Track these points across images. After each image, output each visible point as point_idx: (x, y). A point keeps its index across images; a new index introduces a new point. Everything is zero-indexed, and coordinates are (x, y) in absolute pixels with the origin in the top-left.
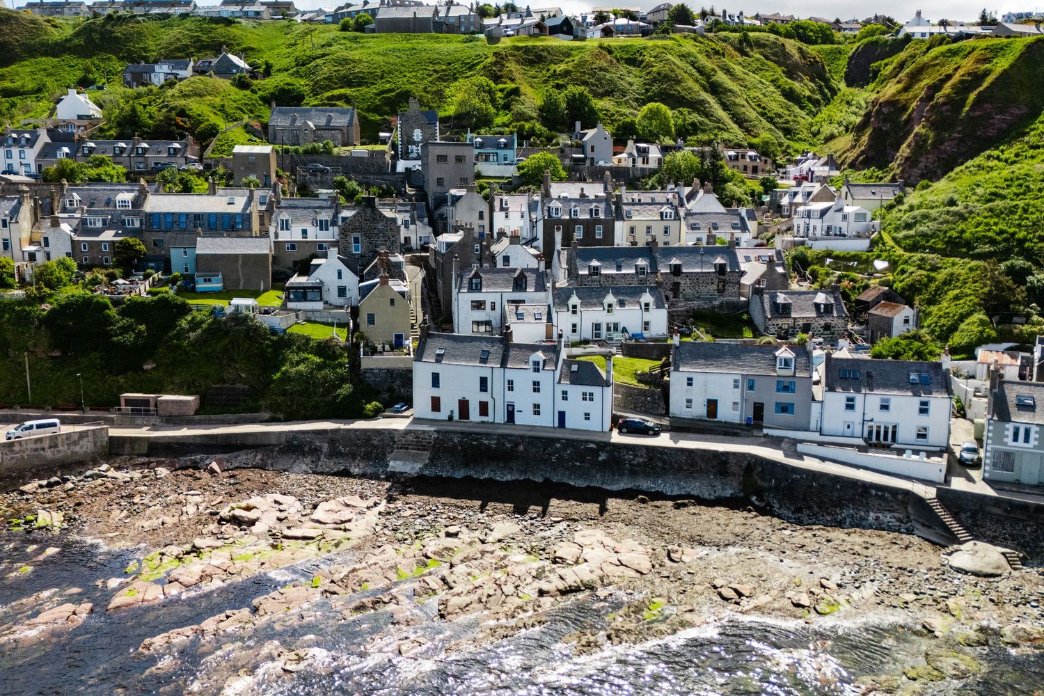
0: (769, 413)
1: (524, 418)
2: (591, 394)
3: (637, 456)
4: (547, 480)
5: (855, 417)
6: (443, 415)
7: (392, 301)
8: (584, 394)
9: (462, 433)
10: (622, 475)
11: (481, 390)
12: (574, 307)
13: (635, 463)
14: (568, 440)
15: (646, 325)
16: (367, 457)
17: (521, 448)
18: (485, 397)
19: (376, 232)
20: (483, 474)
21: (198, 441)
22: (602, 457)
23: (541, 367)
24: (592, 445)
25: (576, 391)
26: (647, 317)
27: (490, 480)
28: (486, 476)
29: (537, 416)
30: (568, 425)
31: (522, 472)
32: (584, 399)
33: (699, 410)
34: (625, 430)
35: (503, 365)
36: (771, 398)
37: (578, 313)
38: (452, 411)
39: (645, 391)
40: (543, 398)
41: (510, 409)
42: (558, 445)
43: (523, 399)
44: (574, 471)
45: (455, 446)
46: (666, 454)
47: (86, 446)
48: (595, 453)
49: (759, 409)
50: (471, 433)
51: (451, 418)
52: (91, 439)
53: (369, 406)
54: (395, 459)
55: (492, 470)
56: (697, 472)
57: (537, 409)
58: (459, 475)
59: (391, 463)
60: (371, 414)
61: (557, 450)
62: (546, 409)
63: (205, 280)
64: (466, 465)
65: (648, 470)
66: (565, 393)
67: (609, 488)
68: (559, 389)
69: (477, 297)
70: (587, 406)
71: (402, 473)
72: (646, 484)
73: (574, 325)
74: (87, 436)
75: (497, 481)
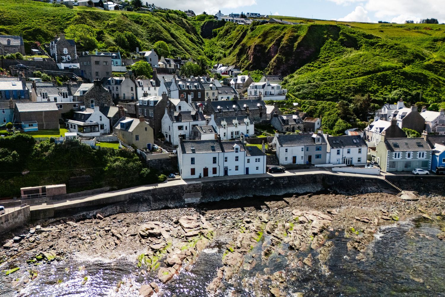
0: (314, 160)
1: (232, 173)
2: (259, 159)
4: (254, 196)
5: (340, 156)
6: (196, 176)
7: (146, 128)
8: (256, 159)
9: (214, 182)
10: (281, 189)
11: (214, 163)
12: (224, 126)
13: (284, 183)
14: (258, 178)
15: (248, 131)
16: (173, 199)
17: (240, 184)
18: (215, 166)
19: (101, 97)
20: (228, 198)
21: (83, 205)
22: (272, 183)
23: (239, 150)
25: (253, 158)
26: (248, 128)
27: (231, 200)
28: (229, 198)
29: (237, 171)
30: (250, 173)
31: (243, 194)
32: (256, 161)
33: (290, 161)
34: (273, 172)
35: (223, 151)
36: (314, 153)
37: (226, 128)
38: (200, 174)
39: (269, 156)
40: (240, 163)
41: (226, 169)
42: (254, 181)
43: (231, 164)
44: (263, 190)
45: (212, 188)
47: (21, 218)
48: (269, 182)
49: (310, 158)
50: (218, 181)
51: (200, 177)
52: (23, 214)
53: (159, 177)
54: (187, 198)
55: (231, 195)
57: (237, 168)
58: (218, 199)
59: (186, 200)
60: (162, 180)
61: (254, 183)
62: (241, 167)
63: (30, 125)
64: (219, 195)
65: (290, 185)
66: (248, 160)
67: (279, 194)
68: (247, 158)
69: (180, 124)
70: (257, 164)
73: (225, 133)
74: (21, 212)
75: (235, 199)
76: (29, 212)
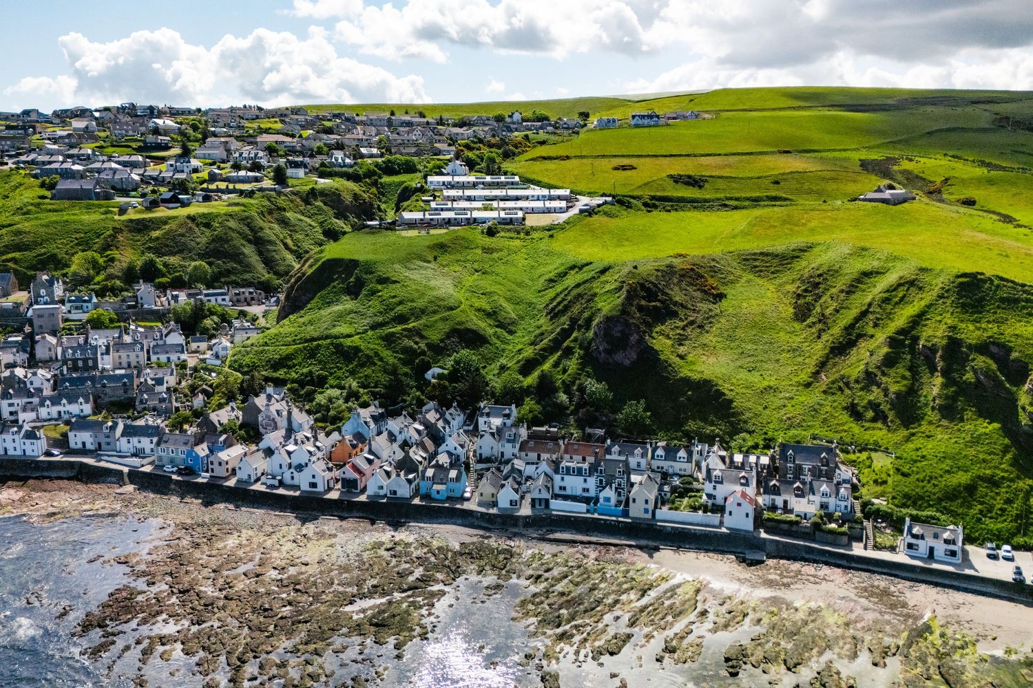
0: (104, 446)
1: (11, 452)
2: (34, 443)
5: (130, 446)
8: (31, 443)
12: (48, 405)
13: (43, 467)
15: (82, 411)
23: (14, 433)
25: (28, 442)
26: (81, 407)
29: (15, 452)
30: (25, 454)
32: (31, 445)
33: (80, 446)
34: (45, 455)
36: (103, 440)
37: (50, 407)
39: (60, 440)
40: (17, 445)
41: (5, 449)
43: (10, 445)
46: (55, 463)
48: (30, 464)
49: (100, 444)
57: (15, 449)
62: (18, 448)
65: (48, 469)
66: (24, 443)
68: (22, 441)
69: (10, 401)
70: (33, 447)
72: (46, 474)
73: (49, 413)
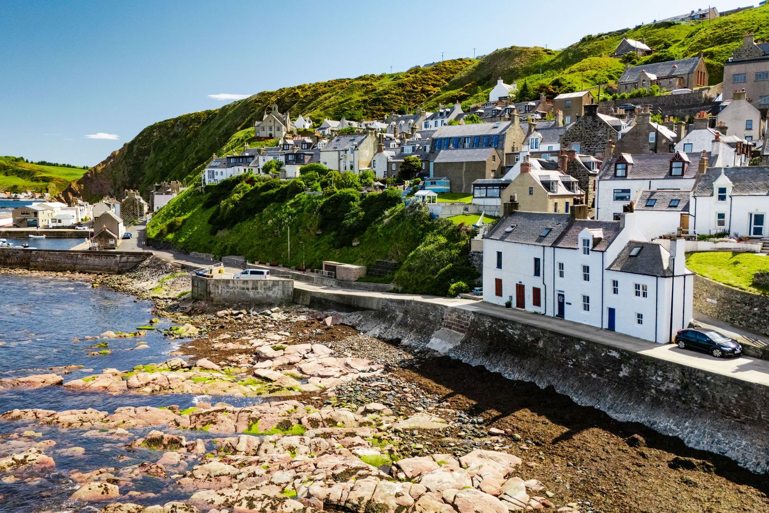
1: (574, 313)
2: (645, 287)
3: (666, 379)
4: (551, 388)
6: (504, 300)
8: (637, 286)
10: (640, 402)
11: (535, 274)
12: (723, 190)
13: (663, 388)
14: (588, 342)
16: (420, 330)
17: (541, 344)
18: (538, 282)
20: (495, 368)
23: (591, 247)
24: (614, 354)
25: (628, 281)
27: (499, 375)
28: (497, 370)
29: (586, 312)
30: (619, 327)
31: (532, 373)
32: (637, 293)
34: (682, 344)
35: (555, 244)
37: (728, 198)
38: (511, 297)
39: (754, 298)
40: (592, 289)
41: (561, 300)
42: (577, 347)
43: (573, 288)
44: (586, 385)
45: (485, 331)
46: (708, 383)
47: (277, 293)
48: (616, 365)
51: (508, 305)
52: (281, 287)
53: (453, 286)
54: (437, 337)
55: (506, 365)
56: (753, 423)
57: (586, 303)
58: (476, 363)
59: (432, 340)
61: (576, 354)
62: (594, 303)
63: (432, 183)
64: (486, 354)
65: (679, 403)
66: (615, 283)
68: (609, 277)
69: (621, 185)
70: (639, 303)
71: (435, 351)
73: (721, 216)
74: (278, 285)
75: (505, 378)
76: (291, 290)
